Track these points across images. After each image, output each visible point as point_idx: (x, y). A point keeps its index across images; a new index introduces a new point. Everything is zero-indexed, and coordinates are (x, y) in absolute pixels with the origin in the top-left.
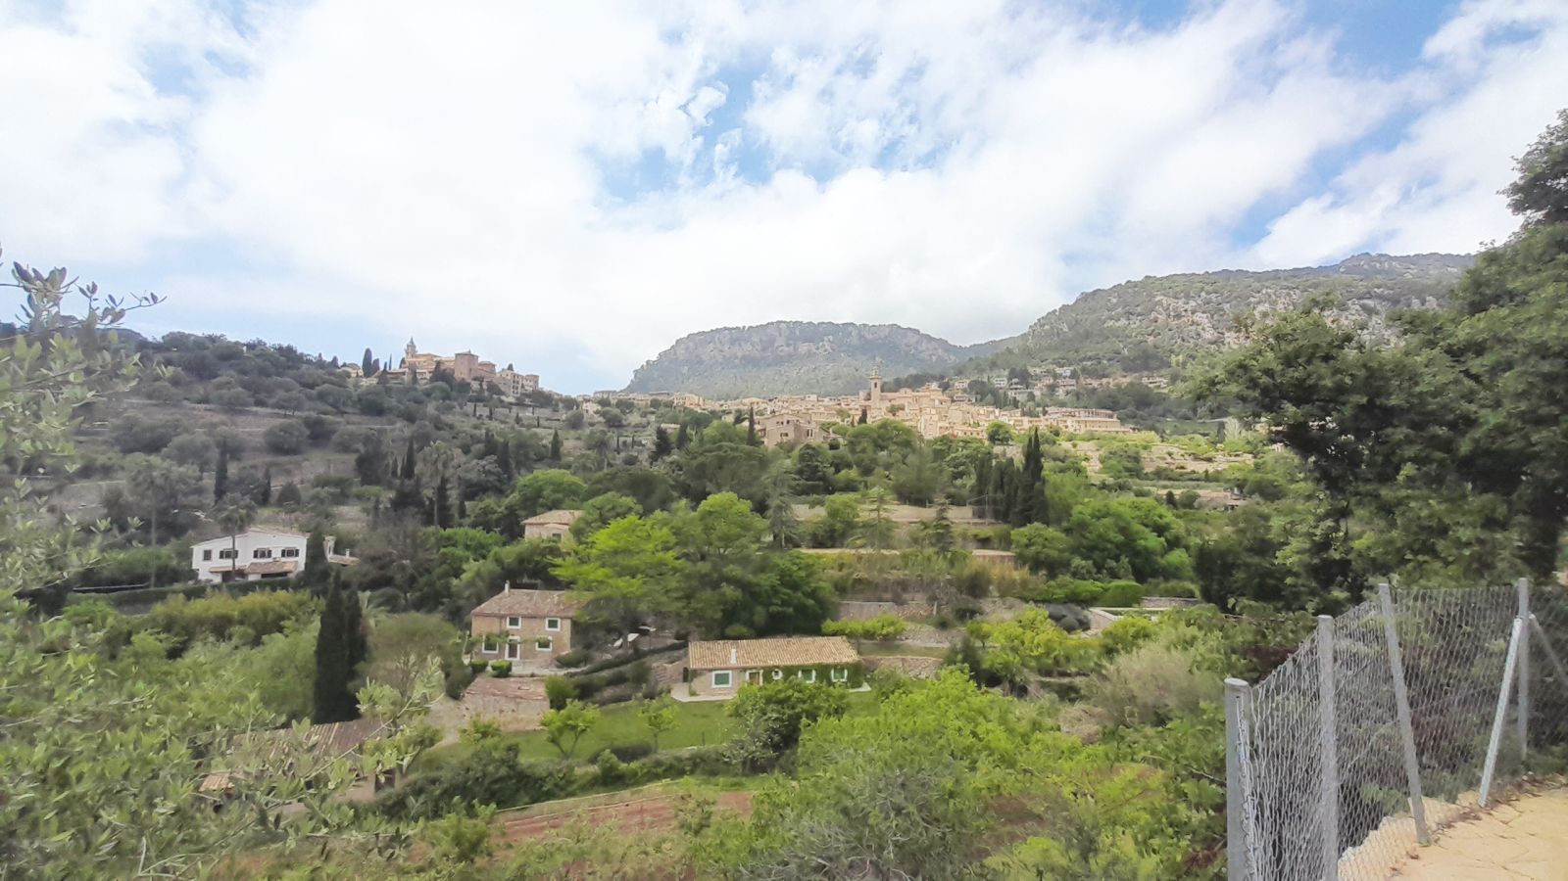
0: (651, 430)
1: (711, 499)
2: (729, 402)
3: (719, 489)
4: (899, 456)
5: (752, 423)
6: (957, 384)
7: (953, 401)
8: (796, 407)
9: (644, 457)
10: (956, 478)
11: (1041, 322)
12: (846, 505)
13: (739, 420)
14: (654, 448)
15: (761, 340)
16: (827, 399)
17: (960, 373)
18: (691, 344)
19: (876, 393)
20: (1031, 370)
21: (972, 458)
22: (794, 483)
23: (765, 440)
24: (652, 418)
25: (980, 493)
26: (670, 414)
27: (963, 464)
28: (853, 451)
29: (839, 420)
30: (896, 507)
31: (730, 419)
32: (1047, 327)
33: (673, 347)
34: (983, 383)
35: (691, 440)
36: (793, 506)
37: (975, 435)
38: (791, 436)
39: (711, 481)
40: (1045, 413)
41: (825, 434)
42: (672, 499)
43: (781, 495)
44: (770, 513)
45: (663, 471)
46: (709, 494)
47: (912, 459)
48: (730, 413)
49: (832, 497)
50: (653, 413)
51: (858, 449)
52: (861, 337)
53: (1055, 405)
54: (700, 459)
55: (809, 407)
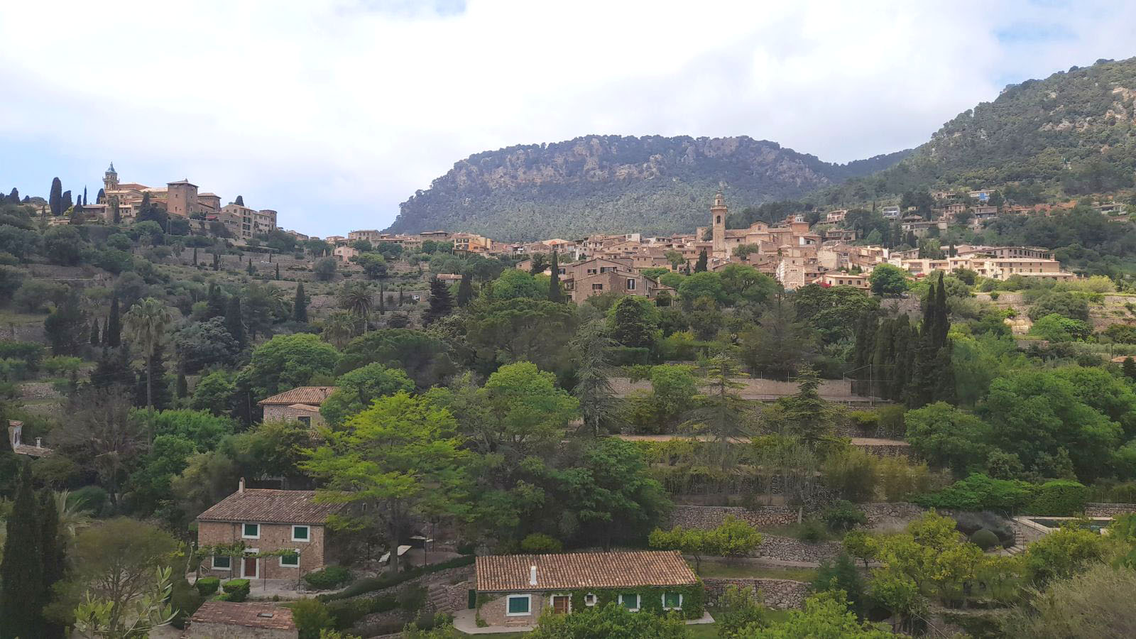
0: (424, 282)
1: (503, 371)
2: (525, 245)
3: (514, 358)
4: (750, 314)
5: (556, 271)
6: (829, 216)
7: (824, 239)
8: (613, 250)
9: (416, 316)
10: (828, 342)
11: (950, 128)
12: (678, 377)
13: (538, 268)
14: (428, 305)
15: (566, 162)
16: (653, 240)
17: (834, 199)
18: (474, 169)
19: (719, 229)
20: (934, 194)
21: (849, 316)
22: (609, 349)
23: (573, 294)
24: (426, 266)
25: (861, 361)
26: (448, 261)
27: (838, 324)
28: (688, 308)
29: (669, 267)
30: (746, 381)
31: (527, 266)
32: (957, 135)
33: (450, 172)
34: (866, 214)
35: (477, 295)
36: (611, 380)
37: (854, 284)
38: (607, 288)
39: (502, 348)
40: (953, 253)
41: (651, 285)
42: (453, 372)
43: (595, 365)
44: (579, 388)
45: (441, 335)
46: (501, 364)
47: (767, 317)
48: (526, 258)
49: (660, 368)
50: (426, 260)
51: (696, 303)
52: (699, 155)
53: (967, 242)
54: (490, 319)
55: (630, 249)
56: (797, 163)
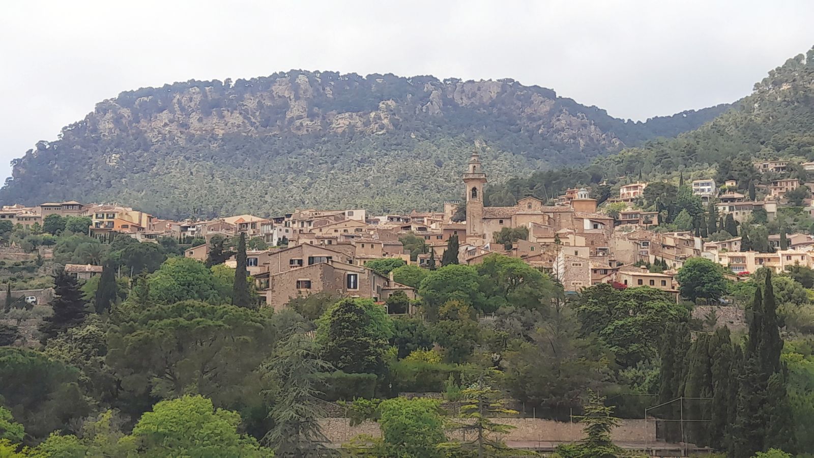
0: (45, 277)
1: (161, 410)
2: (199, 224)
3: (177, 389)
4: (518, 325)
5: (243, 262)
6: (623, 191)
7: (617, 222)
8: (328, 232)
9: (31, 327)
10: (625, 366)
11: (776, 77)
12: (418, 416)
13: (217, 256)
14: (50, 311)
15: (260, 106)
16: (384, 219)
17: (631, 169)
18: (126, 112)
19: (475, 207)
20: (758, 164)
21: (651, 329)
22: (319, 376)
23: (269, 295)
24: (48, 253)
25: (669, 394)
26: (84, 245)
27: (637, 340)
28: (432, 316)
29: (406, 257)
30: (513, 422)
31: (200, 254)
32: (785, 87)
33: (90, 116)
34: (672, 190)
35: (124, 296)
36: (322, 422)
37: (658, 285)
38: (317, 286)
39: (161, 375)
40: (786, 244)
41: (380, 283)
42: (85, 412)
43: (299, 399)
44: (274, 434)
45: (67, 356)
46: (158, 399)
47: (542, 329)
48: (199, 243)
49: (392, 403)
50: (48, 243)
51: (444, 310)
52: (447, 102)
53: (803, 229)
54: (143, 332)
55: (351, 231)
56: (578, 117)
